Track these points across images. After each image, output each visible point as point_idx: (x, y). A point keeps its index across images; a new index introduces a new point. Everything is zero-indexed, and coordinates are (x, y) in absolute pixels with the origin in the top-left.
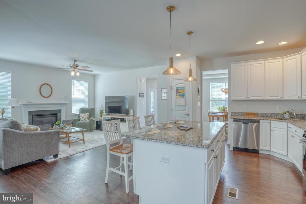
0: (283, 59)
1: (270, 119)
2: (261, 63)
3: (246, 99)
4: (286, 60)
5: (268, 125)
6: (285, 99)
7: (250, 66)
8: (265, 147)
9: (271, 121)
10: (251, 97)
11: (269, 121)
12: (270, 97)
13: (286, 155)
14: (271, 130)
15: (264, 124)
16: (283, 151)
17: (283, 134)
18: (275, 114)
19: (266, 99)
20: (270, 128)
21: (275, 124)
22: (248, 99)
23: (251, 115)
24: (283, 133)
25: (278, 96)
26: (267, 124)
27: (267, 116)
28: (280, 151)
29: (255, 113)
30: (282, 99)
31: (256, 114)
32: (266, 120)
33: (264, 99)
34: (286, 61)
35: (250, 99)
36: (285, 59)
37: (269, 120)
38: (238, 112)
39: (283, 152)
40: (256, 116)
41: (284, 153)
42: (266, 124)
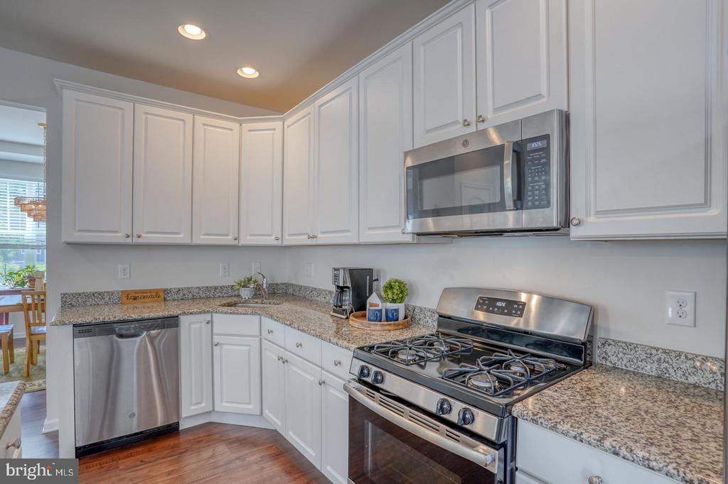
0: (241, 125)
1: (211, 310)
2: (183, 120)
3: (129, 241)
4: (250, 131)
5: (206, 329)
6: (242, 242)
7: (146, 119)
8: (200, 403)
9: (214, 315)
10: (147, 233)
11: (208, 317)
12: (205, 234)
13: (258, 413)
14: (214, 345)
15: (192, 328)
16: (250, 403)
17: (249, 351)
18: (216, 288)
19: (195, 242)
20: (212, 341)
21: (225, 322)
22: (136, 240)
23: (146, 300)
24: (247, 348)
25: (227, 235)
26: (203, 325)
27: (194, 298)
28: (240, 406)
29: (157, 291)
30: (235, 243)
31: (162, 294)
32: (200, 313)
33: (188, 241)
34: (248, 132)
35: (140, 241)
36: (246, 126)
37: (208, 312)
38: (93, 291)
39: (251, 407)
40: (162, 298)
41: (253, 408)
42: (201, 327)
